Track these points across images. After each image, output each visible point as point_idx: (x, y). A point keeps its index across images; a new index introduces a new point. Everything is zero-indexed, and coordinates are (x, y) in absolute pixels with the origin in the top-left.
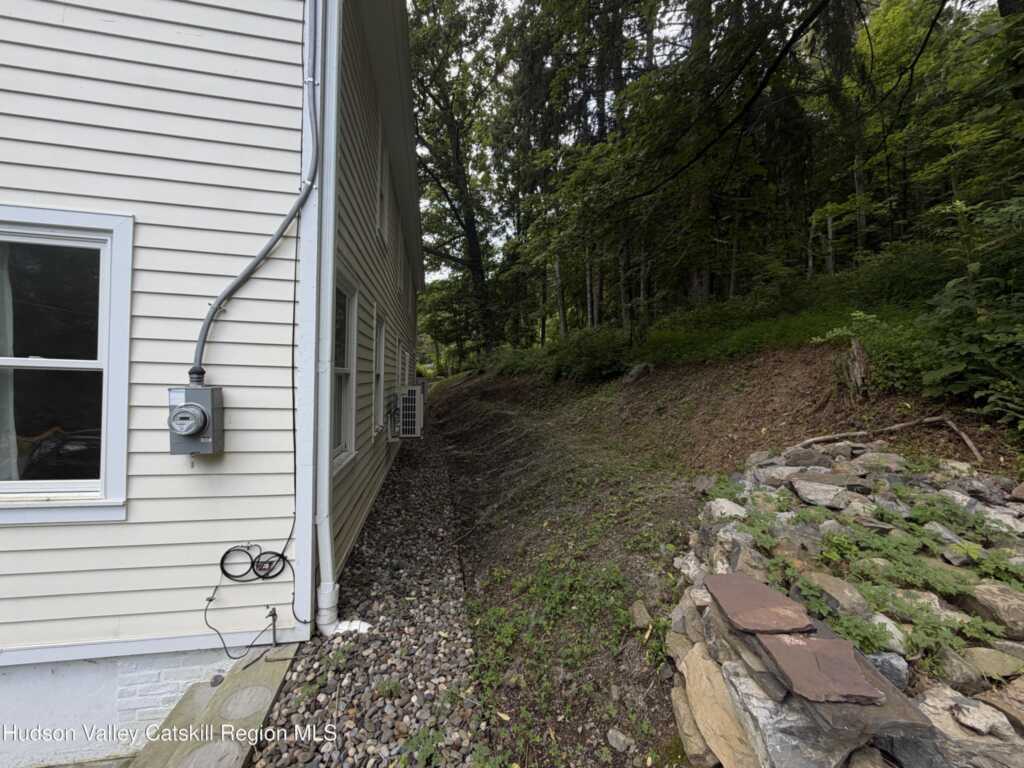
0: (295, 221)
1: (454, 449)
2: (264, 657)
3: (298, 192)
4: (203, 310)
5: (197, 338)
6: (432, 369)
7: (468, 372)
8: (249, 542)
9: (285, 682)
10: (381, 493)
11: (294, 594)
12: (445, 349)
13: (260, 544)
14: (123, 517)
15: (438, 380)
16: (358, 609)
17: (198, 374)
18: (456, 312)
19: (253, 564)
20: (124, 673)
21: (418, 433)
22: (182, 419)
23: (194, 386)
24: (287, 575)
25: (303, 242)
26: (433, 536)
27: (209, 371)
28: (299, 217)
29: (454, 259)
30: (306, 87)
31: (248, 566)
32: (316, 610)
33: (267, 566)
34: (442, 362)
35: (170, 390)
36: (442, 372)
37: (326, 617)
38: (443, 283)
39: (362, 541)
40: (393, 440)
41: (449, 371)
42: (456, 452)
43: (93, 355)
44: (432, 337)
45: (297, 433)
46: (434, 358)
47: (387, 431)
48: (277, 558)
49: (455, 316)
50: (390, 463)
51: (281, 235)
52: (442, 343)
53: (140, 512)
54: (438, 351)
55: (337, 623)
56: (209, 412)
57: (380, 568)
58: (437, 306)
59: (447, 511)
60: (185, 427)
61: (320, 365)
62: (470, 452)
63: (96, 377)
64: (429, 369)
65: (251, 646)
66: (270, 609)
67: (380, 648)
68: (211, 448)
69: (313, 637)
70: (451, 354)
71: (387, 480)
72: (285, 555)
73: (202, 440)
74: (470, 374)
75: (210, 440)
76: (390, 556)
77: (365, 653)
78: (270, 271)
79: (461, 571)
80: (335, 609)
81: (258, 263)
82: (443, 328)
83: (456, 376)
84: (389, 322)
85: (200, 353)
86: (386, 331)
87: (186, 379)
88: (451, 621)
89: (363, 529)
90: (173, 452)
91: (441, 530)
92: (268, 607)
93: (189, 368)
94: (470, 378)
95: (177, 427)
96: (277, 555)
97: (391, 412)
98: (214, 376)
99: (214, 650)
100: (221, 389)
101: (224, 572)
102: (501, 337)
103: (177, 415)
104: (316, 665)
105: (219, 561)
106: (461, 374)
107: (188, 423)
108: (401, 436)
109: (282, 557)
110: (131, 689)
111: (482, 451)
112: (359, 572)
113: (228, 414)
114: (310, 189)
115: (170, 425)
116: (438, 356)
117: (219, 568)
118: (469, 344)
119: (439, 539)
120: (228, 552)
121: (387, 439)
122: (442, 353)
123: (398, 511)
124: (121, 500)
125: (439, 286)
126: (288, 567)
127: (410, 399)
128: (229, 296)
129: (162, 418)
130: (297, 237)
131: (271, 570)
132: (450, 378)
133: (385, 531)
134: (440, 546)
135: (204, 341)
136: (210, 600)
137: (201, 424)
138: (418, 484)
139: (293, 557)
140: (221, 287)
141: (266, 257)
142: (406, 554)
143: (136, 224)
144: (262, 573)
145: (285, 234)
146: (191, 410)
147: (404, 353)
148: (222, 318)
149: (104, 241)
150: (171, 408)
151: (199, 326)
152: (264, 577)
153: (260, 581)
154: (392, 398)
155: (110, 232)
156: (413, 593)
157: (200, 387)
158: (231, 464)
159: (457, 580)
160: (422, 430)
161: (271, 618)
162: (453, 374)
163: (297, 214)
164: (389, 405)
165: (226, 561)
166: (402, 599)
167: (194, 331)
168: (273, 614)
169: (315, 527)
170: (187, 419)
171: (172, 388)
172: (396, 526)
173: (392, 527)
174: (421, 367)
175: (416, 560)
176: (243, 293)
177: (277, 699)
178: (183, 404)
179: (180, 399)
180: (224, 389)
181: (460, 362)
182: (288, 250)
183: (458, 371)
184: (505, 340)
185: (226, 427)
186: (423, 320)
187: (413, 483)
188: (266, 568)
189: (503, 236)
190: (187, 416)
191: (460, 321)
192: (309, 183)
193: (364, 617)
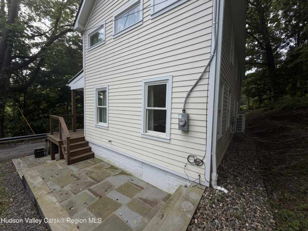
0: (208, 67)
1: (259, 138)
2: (197, 186)
3: (210, 58)
4: (185, 95)
5: (184, 102)
6: (246, 107)
7: (265, 108)
8: (194, 155)
9: (203, 196)
10: (228, 149)
11: (205, 172)
12: (252, 100)
13: (196, 156)
14: (169, 142)
15: (249, 111)
16: (223, 184)
17: (184, 111)
18: (258, 85)
19: (195, 161)
20: (169, 176)
21: (243, 131)
22: (181, 122)
23: (183, 114)
24: (203, 167)
25: (211, 72)
26: (251, 170)
27: (186, 110)
28: (210, 65)
29: (259, 63)
30: (213, 25)
31: (194, 161)
32: (211, 179)
33: (198, 162)
34: (251, 104)
35: (179, 115)
36: (250, 108)
37: (214, 183)
38: (252, 74)
39: (222, 163)
40: (233, 132)
41: (254, 108)
42: (259, 140)
43: (165, 107)
44: (247, 95)
45: (207, 128)
46: (247, 103)
47: (230, 129)
48: (201, 161)
49: (258, 86)
50: (231, 140)
51: (205, 72)
52: (251, 97)
53: (173, 142)
54: (249, 100)
55: (217, 186)
56: (186, 121)
57: (229, 174)
58: (249, 84)
59: (256, 162)
60: (182, 124)
61: (215, 108)
62: (267, 141)
63: (165, 111)
64: (244, 107)
65: (194, 182)
66: (199, 174)
67: (232, 200)
68: (186, 129)
69: (210, 187)
70: (255, 101)
71: (229, 145)
72: (203, 161)
73: (185, 127)
74: (266, 109)
75: (186, 127)
76: (233, 171)
77: (227, 199)
78: (202, 82)
79: (265, 187)
80: (217, 181)
81: (199, 80)
82: (252, 92)
83: (257, 110)
84: (233, 92)
85: (185, 106)
86: (231, 95)
87: (181, 112)
88: (262, 205)
89: (223, 159)
90: (179, 129)
91: (254, 168)
92: (198, 173)
93: (182, 110)
94: (265, 111)
95: (180, 123)
96: (201, 160)
97: (232, 123)
98: (188, 111)
99: (185, 179)
100: (188, 115)
101: (188, 160)
102: (284, 92)
103: (180, 120)
104: (211, 195)
105: (187, 157)
106: (260, 109)
107: (182, 123)
108: (236, 131)
109: (202, 161)
110: (170, 180)
111: (273, 141)
112: (222, 173)
113: (190, 121)
114: (213, 56)
115: (179, 123)
116: (249, 103)
117: (187, 159)
118: (265, 97)
119: (253, 171)
120: (189, 156)
121: (230, 132)
122: (251, 101)
123: (235, 157)
124: (169, 138)
125: (251, 76)
126: (203, 165)
127: (240, 119)
128: (191, 91)
129: (177, 121)
130: (209, 71)
131: (199, 164)
132: (254, 110)
133: (230, 162)
134: (254, 174)
135: (186, 103)
136: (185, 166)
137: (185, 123)
138: (242, 149)
139: (205, 162)
140: (189, 89)
141: (200, 79)
142: (239, 173)
143: (173, 77)
144: (197, 164)
145: (206, 71)
146: (183, 120)
147: (236, 102)
148: (189, 97)
149: (167, 82)
150: (179, 119)
151: (184, 99)
152: (198, 165)
153: (196, 166)
154: (232, 118)
155: (168, 80)
156: (244, 187)
157: (184, 114)
158: (191, 134)
159: (264, 191)
160: (244, 130)
161: (199, 177)
162: (256, 109)
163: (209, 65)
164: (231, 120)
165: (189, 158)
166: (239, 188)
167: (183, 100)
168: (199, 176)
169: (211, 156)
170: (182, 122)
171: (179, 114)
172: (234, 162)
173: (233, 162)
174: (241, 107)
175: (243, 176)
176: (195, 89)
177: (201, 199)
178: (181, 118)
179: (180, 117)
180: (189, 115)
181: (260, 104)
182: (206, 76)
183: (259, 108)
184: (286, 94)
185: (190, 124)
186: (243, 89)
187: (240, 148)
188: (198, 163)
189: (288, 47)
190: (182, 121)
191: (261, 88)
192: (213, 54)
193: (225, 187)
